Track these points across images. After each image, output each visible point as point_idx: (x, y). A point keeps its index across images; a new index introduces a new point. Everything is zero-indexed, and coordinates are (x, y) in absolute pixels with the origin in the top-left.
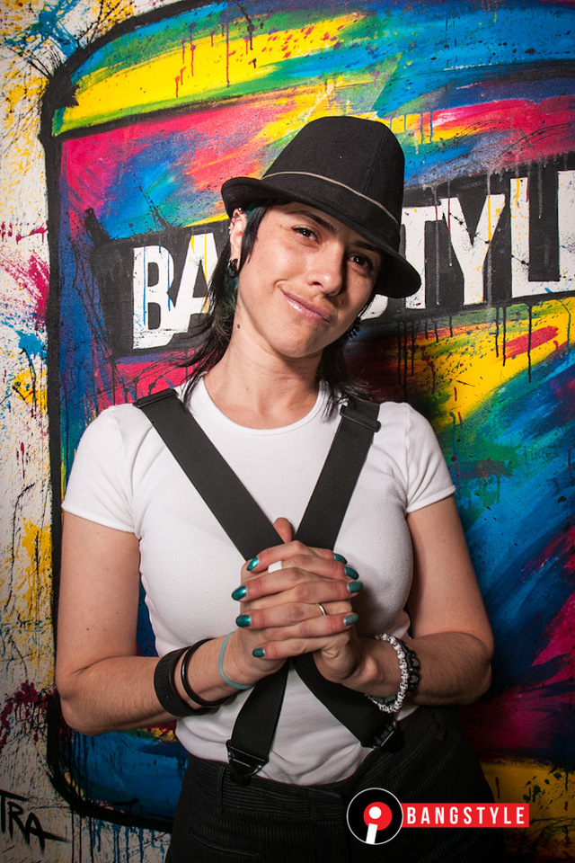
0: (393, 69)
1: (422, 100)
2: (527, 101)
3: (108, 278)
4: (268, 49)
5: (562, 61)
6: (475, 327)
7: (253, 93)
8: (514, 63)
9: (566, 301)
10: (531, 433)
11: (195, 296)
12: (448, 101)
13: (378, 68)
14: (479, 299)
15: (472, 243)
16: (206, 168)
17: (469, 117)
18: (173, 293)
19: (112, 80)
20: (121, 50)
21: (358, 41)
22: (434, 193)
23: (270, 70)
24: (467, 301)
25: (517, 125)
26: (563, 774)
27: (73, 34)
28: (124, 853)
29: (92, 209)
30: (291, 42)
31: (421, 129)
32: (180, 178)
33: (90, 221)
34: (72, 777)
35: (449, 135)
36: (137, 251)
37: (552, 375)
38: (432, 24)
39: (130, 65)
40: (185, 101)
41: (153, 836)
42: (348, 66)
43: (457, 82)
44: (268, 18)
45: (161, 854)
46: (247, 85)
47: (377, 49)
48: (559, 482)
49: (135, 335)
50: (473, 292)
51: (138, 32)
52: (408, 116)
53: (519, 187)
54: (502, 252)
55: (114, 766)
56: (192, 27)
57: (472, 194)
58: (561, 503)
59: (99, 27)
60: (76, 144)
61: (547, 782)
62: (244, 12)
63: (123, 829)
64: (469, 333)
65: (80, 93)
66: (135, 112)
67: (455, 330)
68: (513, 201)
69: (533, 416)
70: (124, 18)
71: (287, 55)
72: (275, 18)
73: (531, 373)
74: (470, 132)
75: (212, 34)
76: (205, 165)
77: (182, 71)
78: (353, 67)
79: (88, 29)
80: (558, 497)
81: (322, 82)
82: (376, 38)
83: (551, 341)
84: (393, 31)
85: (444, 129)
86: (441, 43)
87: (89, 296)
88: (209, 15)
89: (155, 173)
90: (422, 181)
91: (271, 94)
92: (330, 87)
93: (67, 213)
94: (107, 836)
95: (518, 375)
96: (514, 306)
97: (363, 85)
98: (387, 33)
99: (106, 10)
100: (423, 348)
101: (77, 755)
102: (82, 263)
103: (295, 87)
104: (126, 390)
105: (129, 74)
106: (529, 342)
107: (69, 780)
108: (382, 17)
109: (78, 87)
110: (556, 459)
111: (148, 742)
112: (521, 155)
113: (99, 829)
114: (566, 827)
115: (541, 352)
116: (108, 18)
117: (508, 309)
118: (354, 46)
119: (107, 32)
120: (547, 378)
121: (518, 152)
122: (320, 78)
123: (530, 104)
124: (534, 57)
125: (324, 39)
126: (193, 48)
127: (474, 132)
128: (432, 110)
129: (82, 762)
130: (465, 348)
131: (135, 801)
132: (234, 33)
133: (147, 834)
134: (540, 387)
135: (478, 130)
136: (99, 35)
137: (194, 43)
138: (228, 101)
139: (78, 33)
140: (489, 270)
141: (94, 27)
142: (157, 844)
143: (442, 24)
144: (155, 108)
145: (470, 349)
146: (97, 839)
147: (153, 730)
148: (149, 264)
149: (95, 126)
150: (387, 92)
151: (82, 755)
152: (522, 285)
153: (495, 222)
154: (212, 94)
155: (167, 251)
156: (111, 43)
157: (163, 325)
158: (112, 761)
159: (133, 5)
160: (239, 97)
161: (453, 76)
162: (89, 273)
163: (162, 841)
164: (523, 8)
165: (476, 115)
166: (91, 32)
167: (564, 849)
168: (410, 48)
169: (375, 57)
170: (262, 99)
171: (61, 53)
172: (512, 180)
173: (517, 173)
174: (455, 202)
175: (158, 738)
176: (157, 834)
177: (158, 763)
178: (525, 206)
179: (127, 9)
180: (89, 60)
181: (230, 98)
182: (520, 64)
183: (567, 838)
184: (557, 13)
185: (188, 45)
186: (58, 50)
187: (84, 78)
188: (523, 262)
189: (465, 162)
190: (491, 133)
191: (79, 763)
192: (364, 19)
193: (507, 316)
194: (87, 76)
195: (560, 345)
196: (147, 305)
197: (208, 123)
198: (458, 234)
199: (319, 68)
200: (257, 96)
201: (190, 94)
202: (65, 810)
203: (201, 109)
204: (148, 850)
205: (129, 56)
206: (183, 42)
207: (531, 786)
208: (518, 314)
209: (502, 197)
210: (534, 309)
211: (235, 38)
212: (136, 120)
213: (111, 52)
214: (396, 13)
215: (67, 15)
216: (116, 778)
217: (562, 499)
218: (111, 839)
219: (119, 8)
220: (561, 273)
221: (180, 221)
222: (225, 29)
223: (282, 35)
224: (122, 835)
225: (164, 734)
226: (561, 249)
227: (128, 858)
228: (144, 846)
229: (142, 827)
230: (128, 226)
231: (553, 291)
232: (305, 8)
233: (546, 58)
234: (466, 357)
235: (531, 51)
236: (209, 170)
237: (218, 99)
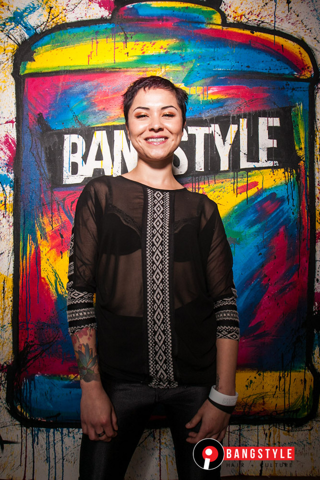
0: (191, 66)
1: (203, 81)
2: (247, 87)
3: (50, 148)
4: (134, 49)
5: (261, 72)
6: (225, 180)
7: (127, 68)
8: (241, 71)
9: (262, 171)
10: (248, 226)
11: (96, 160)
12: (215, 83)
13: (184, 65)
14: (227, 168)
15: (224, 144)
16: (103, 100)
17: (223, 91)
18: (85, 158)
19: (54, 51)
20: (59, 38)
21: (176, 51)
22: (209, 122)
23: (135, 58)
24: (222, 169)
25: (243, 96)
26: (262, 373)
27: (33, 25)
28: (53, 443)
29: (42, 114)
30: (145, 47)
31: (203, 93)
32: (89, 103)
33: (40, 119)
34: (22, 407)
35: (215, 97)
36: (66, 136)
37: (256, 202)
38: (208, 49)
39: (64, 46)
40: (93, 67)
41: (69, 431)
42: (171, 62)
43: (218, 75)
44: (134, 34)
45: (73, 440)
46: (124, 64)
47: (184, 56)
48: (259, 247)
49: (64, 177)
50: (224, 165)
51: (69, 30)
52: (198, 87)
53: (243, 122)
54: (236, 149)
55: (47, 398)
56: (97, 33)
57: (224, 123)
58: (260, 256)
59: (48, 24)
60: (33, 81)
61: (255, 378)
62: (123, 30)
63: (52, 430)
64: (222, 183)
65: (36, 55)
66: (66, 69)
67: (216, 181)
68: (240, 128)
69: (249, 219)
70: (62, 22)
71: (143, 53)
72: (138, 35)
73: (248, 200)
74: (223, 97)
75: (107, 38)
76: (102, 98)
77: (91, 53)
78: (174, 63)
79: (41, 25)
80: (259, 253)
81: (160, 67)
82: (184, 51)
83: (256, 188)
84: (191, 50)
85: (213, 95)
86: (212, 58)
87: (39, 156)
88: (106, 29)
89: (76, 99)
90: (203, 116)
91: (136, 69)
92: (163, 70)
93: (27, 114)
94: (42, 436)
95: (242, 201)
96: (241, 172)
97: (178, 71)
98: (189, 50)
99: (51, 17)
100: (203, 189)
101: (25, 395)
102: (35, 140)
103: (147, 68)
104: (59, 204)
105: (63, 50)
106: (247, 187)
107: (20, 409)
108: (186, 43)
109: (35, 52)
110: (258, 237)
111: (66, 382)
112: (244, 109)
113: (38, 433)
114: (263, 397)
115: (252, 192)
116: (53, 21)
117: (238, 173)
118: (174, 53)
119: (52, 28)
120: (254, 203)
121: (243, 108)
122: (158, 65)
123: (248, 88)
124: (249, 69)
125: (161, 48)
126: (97, 43)
127: (225, 97)
128: (207, 86)
129: (28, 398)
130: (221, 189)
131: (59, 414)
132: (118, 39)
133: (65, 431)
134: (251, 206)
135: (227, 97)
136: (48, 28)
137: (98, 40)
138: (114, 70)
139: (36, 26)
140: (231, 156)
141: (45, 24)
142: (71, 435)
143: (212, 50)
144: (77, 68)
145: (223, 190)
146: (36, 438)
147: (70, 376)
148: (72, 143)
149: (44, 73)
150: (188, 76)
151: (28, 395)
152: (244, 164)
153: (233, 136)
154: (107, 65)
155: (82, 138)
156: (54, 33)
157: (79, 172)
158: (46, 395)
159: (66, 17)
160: (120, 68)
161: (217, 72)
162: (39, 145)
163: (73, 433)
164: (245, 49)
165: (226, 90)
166: (43, 26)
167: (263, 407)
168: (199, 58)
169: (183, 60)
170: (131, 71)
171: (26, 34)
172: (241, 119)
173: (243, 117)
174: (217, 126)
175: (72, 380)
176: (71, 430)
177: (72, 393)
178: (246, 130)
179: (63, 18)
180: (42, 40)
181: (115, 68)
182: (244, 71)
183: (264, 402)
184: (258, 53)
185: (95, 41)
186: (24, 32)
187: (38, 48)
188: (245, 154)
189: (221, 109)
190: (233, 98)
191: (26, 399)
192: (179, 43)
193: (238, 176)
194: (41, 48)
195: (259, 189)
196: (71, 163)
197: (104, 79)
198: (218, 140)
199: (159, 61)
200: (129, 69)
201: (96, 64)
202: (17, 426)
203: (101, 72)
204: (66, 439)
205: (63, 41)
206: (92, 39)
207: (249, 381)
208: (242, 175)
209: (236, 126)
210: (249, 174)
211: (118, 41)
212: (67, 72)
213: (54, 38)
214: (193, 42)
215: (29, 16)
216: (49, 404)
217: (260, 254)
218: (45, 437)
219: (58, 17)
220: (260, 159)
221: (89, 123)
222: (114, 36)
223: (141, 44)
224: (51, 434)
225: (76, 377)
226: (260, 149)
227: (54, 445)
228: (64, 437)
229: (62, 427)
230: (61, 124)
231: (257, 167)
232: (152, 33)
233: (255, 70)
234: (221, 193)
235: (248, 67)
236: (104, 101)
237: (109, 68)
